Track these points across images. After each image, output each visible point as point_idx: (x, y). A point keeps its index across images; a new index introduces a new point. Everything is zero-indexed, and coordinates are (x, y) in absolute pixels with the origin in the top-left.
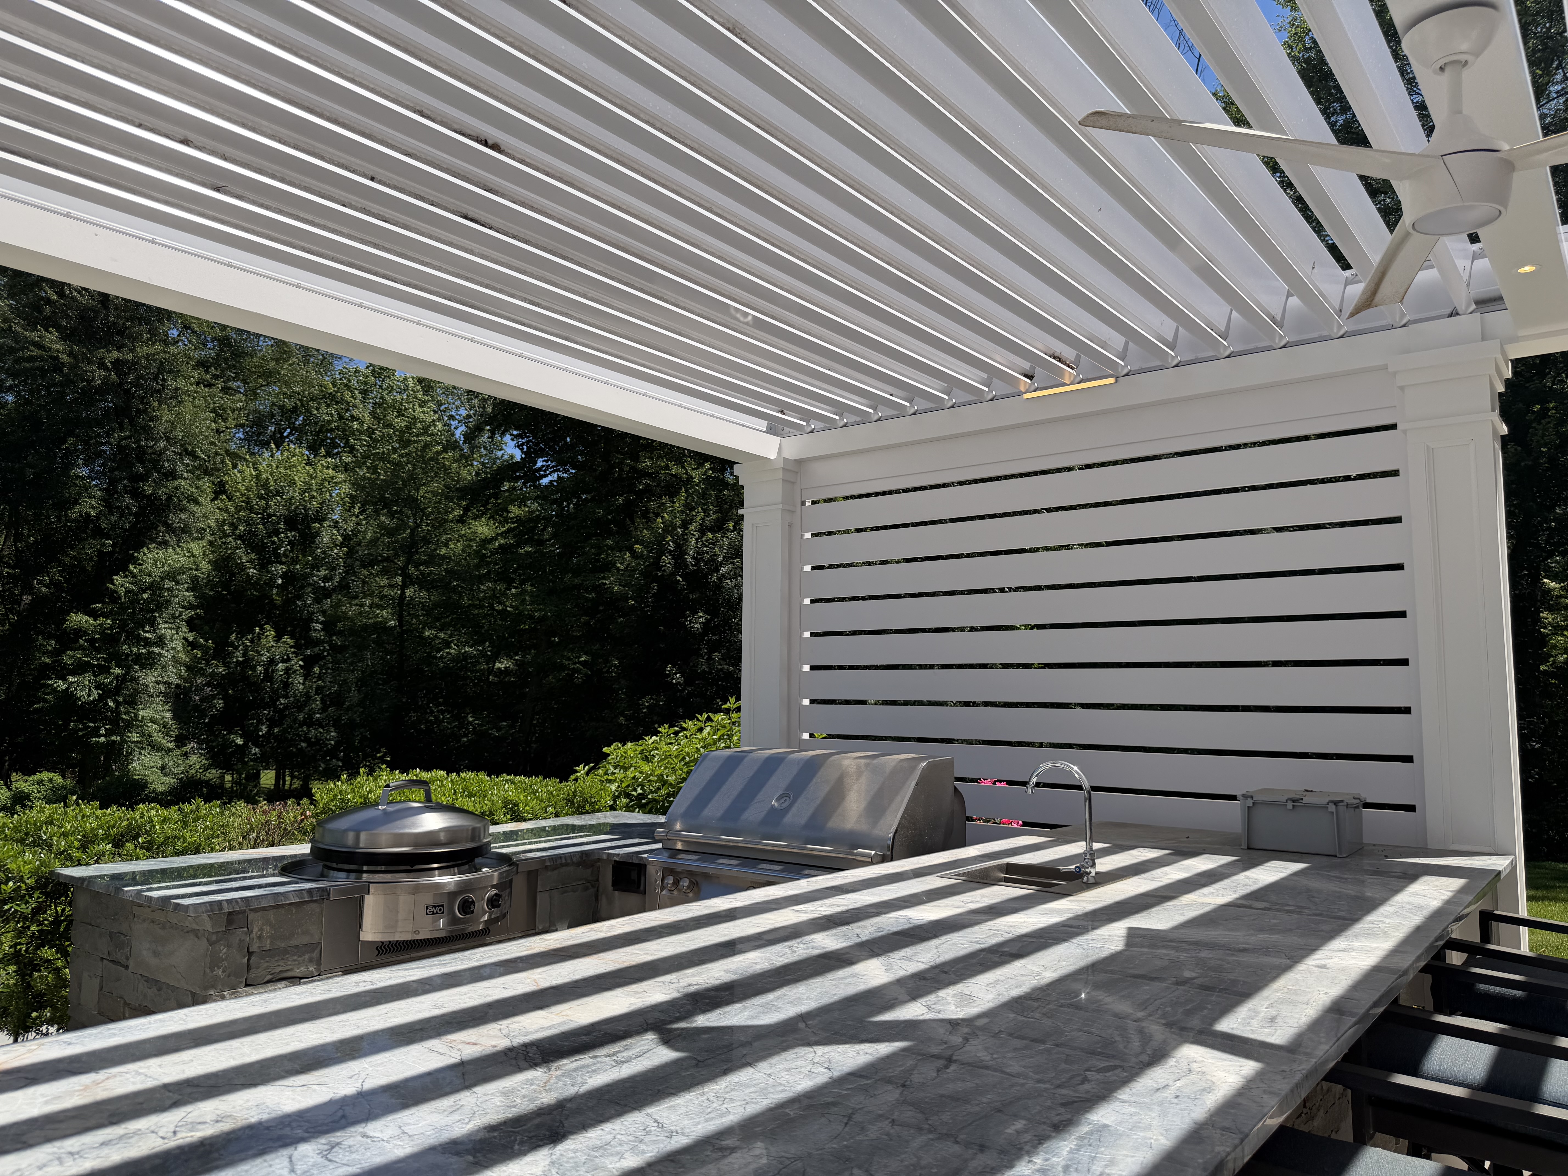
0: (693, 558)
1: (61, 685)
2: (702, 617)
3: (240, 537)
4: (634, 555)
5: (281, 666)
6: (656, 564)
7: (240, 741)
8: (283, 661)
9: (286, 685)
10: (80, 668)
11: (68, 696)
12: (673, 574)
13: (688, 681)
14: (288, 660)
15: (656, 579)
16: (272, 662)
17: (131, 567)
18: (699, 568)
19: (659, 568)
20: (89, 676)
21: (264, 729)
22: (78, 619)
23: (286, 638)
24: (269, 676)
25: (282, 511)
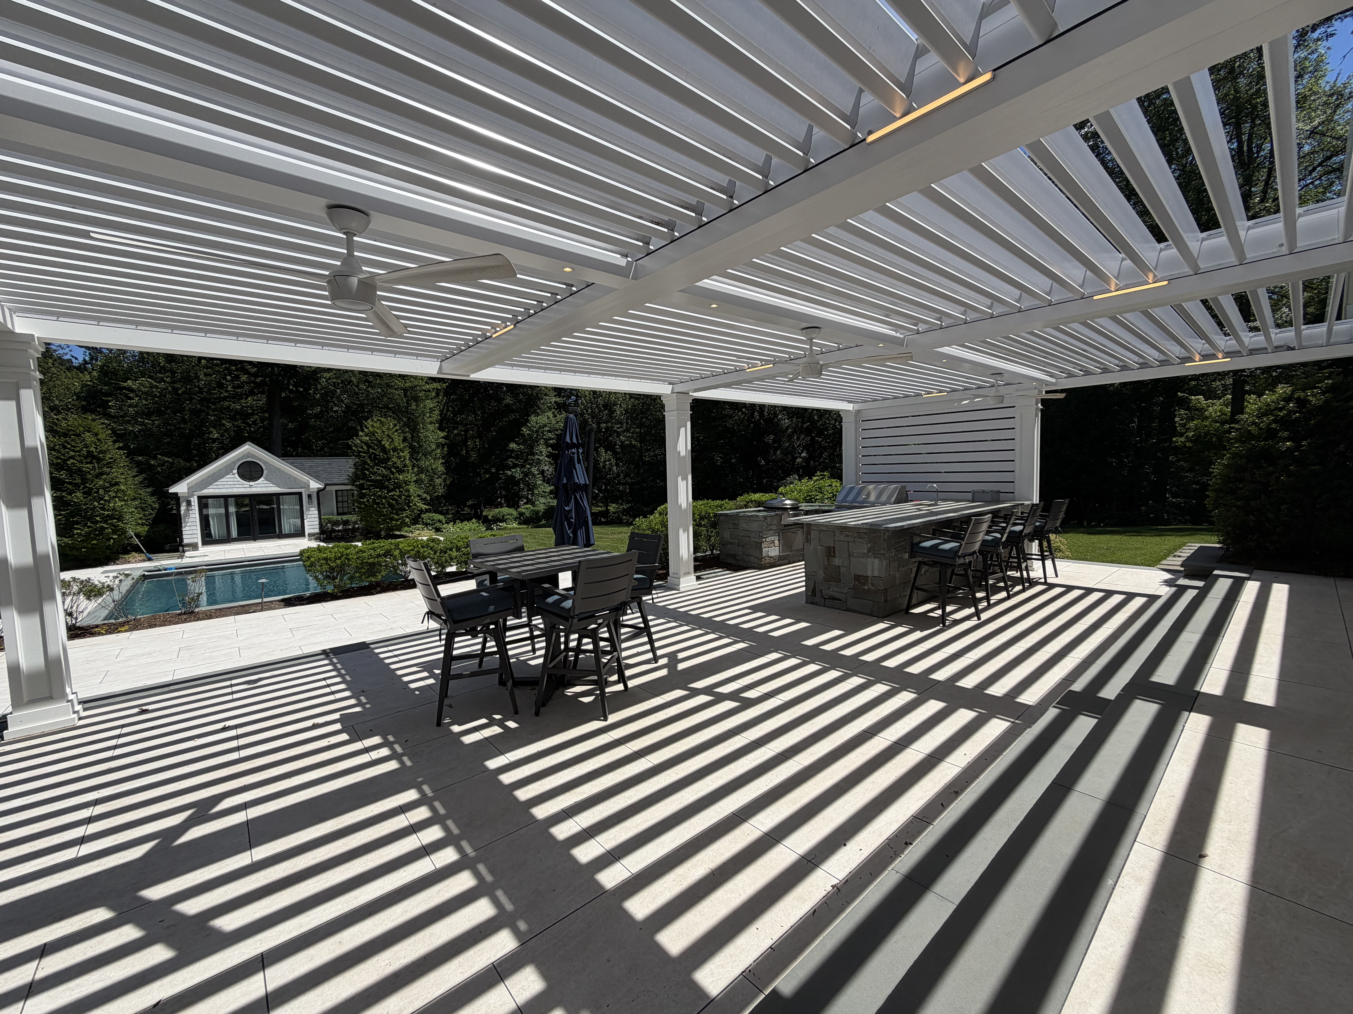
0: (767, 412)
1: (509, 473)
2: (772, 437)
3: (589, 414)
4: (743, 413)
5: (608, 463)
6: (752, 416)
7: (597, 492)
8: (608, 461)
9: (610, 470)
10: (515, 466)
11: (513, 477)
12: (759, 420)
13: (767, 463)
14: (611, 460)
15: (752, 422)
16: (605, 462)
17: (528, 424)
18: (770, 417)
19: (753, 418)
20: (518, 469)
21: (604, 487)
22: (513, 446)
23: (608, 452)
24: (604, 467)
25: (602, 402)
